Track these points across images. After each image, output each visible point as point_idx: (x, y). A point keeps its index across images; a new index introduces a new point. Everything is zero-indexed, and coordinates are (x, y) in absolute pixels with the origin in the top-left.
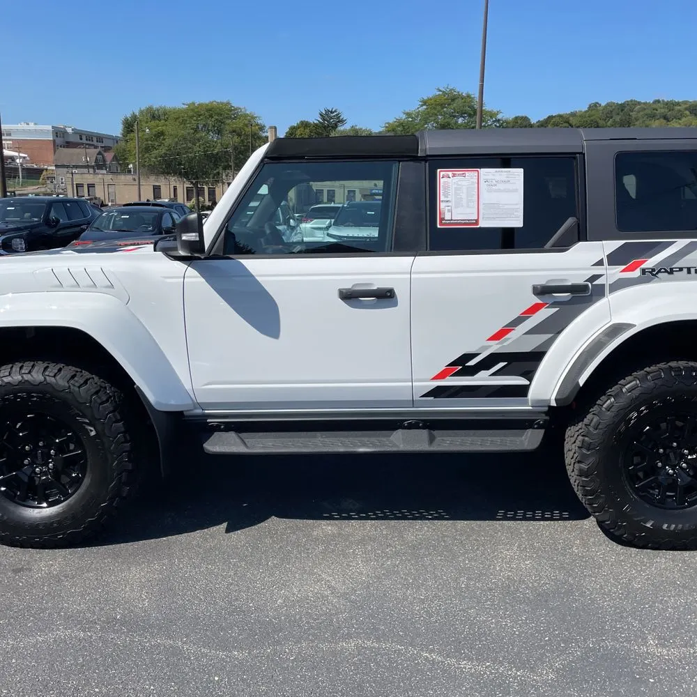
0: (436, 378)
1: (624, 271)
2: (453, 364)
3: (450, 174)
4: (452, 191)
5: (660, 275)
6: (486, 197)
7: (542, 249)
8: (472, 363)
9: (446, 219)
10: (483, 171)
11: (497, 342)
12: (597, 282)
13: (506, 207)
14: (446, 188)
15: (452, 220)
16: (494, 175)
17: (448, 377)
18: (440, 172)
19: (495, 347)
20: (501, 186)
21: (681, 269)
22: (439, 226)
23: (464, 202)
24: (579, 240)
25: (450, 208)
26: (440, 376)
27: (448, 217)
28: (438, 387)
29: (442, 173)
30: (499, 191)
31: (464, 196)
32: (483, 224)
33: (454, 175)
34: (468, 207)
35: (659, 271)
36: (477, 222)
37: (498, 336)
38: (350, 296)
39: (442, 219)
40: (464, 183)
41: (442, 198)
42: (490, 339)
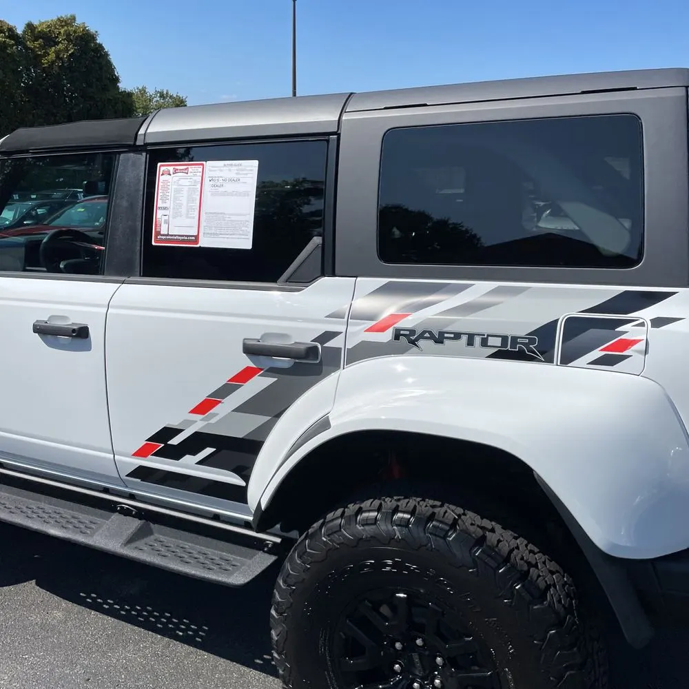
0: (138, 454)
1: (370, 330)
2: (154, 438)
3: (171, 169)
4: (171, 194)
5: (421, 343)
6: (210, 203)
7: (275, 284)
8: (175, 441)
9: (162, 233)
10: (209, 164)
11: (201, 417)
12: (331, 344)
13: (233, 218)
14: (166, 188)
15: (168, 235)
16: (221, 171)
17: (150, 456)
18: (161, 166)
19: (199, 424)
20: (229, 187)
21: (457, 336)
22: (153, 243)
23: (184, 210)
24: (323, 274)
25: (166, 218)
27: (164, 231)
28: (142, 467)
29: (162, 168)
30: (225, 194)
31: (184, 201)
32: (204, 242)
33: (176, 171)
34: (188, 217)
35: (421, 336)
36: (196, 241)
37: (203, 408)
38: (46, 331)
39: (158, 233)
40: (186, 182)
41: (160, 203)
42: (193, 411)
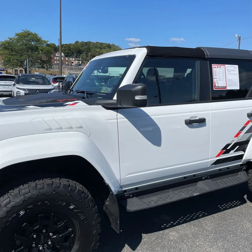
0: (217, 156)
2: (223, 149)
3: (216, 66)
4: (217, 74)
6: (228, 77)
7: (245, 98)
8: (229, 148)
9: (216, 86)
10: (226, 65)
11: (237, 138)
13: (235, 81)
14: (216, 72)
15: (218, 86)
16: (230, 68)
17: (221, 155)
18: (213, 65)
19: (236, 140)
20: (232, 72)
22: (214, 89)
23: (222, 79)
25: (217, 81)
26: (218, 155)
28: (218, 160)
29: (214, 66)
30: (232, 74)
31: (221, 76)
32: (228, 88)
34: (223, 81)
36: (226, 88)
37: (237, 136)
39: (215, 86)
40: (221, 70)
41: (215, 77)
42: (235, 137)
